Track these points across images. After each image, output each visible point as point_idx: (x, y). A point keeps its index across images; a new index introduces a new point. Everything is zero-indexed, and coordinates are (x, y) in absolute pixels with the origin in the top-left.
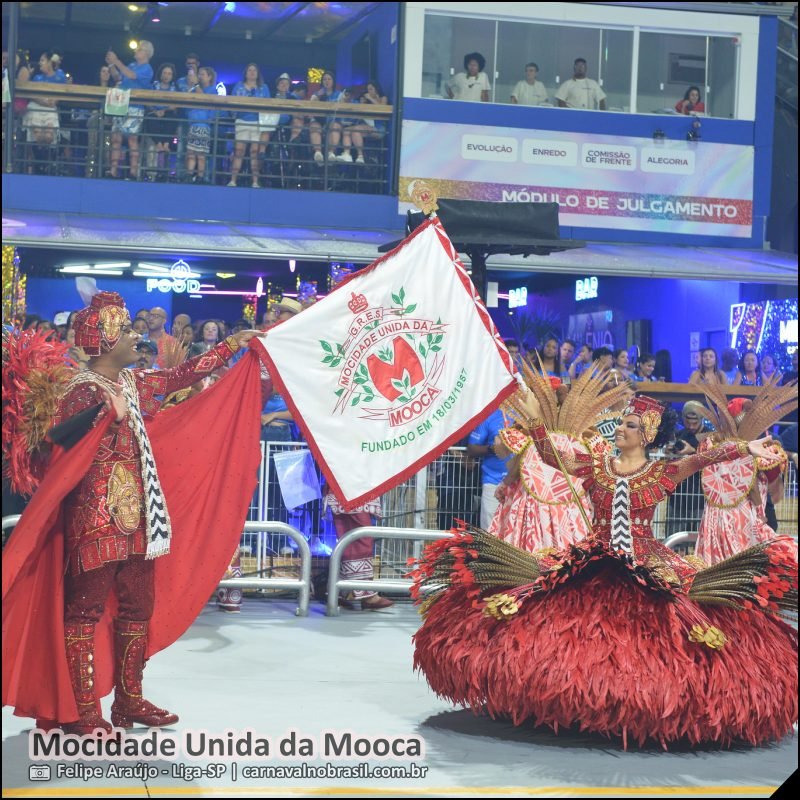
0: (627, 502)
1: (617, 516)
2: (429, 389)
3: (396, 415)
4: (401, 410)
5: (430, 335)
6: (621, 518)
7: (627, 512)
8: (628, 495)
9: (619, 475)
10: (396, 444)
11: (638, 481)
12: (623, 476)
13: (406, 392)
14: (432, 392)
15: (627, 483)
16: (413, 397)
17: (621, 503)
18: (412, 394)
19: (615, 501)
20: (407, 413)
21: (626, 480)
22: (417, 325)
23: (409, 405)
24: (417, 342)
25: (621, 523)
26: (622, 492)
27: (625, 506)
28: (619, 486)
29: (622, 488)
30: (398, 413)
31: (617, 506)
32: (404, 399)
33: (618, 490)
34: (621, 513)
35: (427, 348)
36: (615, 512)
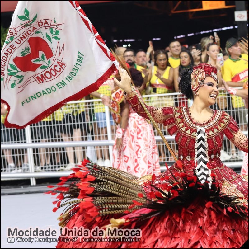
0: (206, 145)
1: (198, 155)
2: (58, 63)
3: (40, 77)
4: (43, 73)
5: (51, 29)
6: (202, 156)
7: (206, 152)
8: (206, 140)
9: (197, 125)
10: (44, 93)
11: (211, 129)
12: (200, 125)
13: (45, 63)
14: (61, 64)
15: (204, 130)
16: (50, 65)
17: (201, 146)
18: (49, 64)
19: (197, 145)
20: (48, 75)
21: (203, 129)
22: (40, 24)
23: (49, 70)
24: (44, 33)
25: (202, 160)
26: (201, 138)
27: (204, 148)
28: (199, 133)
29: (201, 135)
30: (42, 76)
31: (198, 148)
32: (44, 67)
33: (198, 137)
34: (202, 153)
35: (51, 37)
36: (197, 152)
